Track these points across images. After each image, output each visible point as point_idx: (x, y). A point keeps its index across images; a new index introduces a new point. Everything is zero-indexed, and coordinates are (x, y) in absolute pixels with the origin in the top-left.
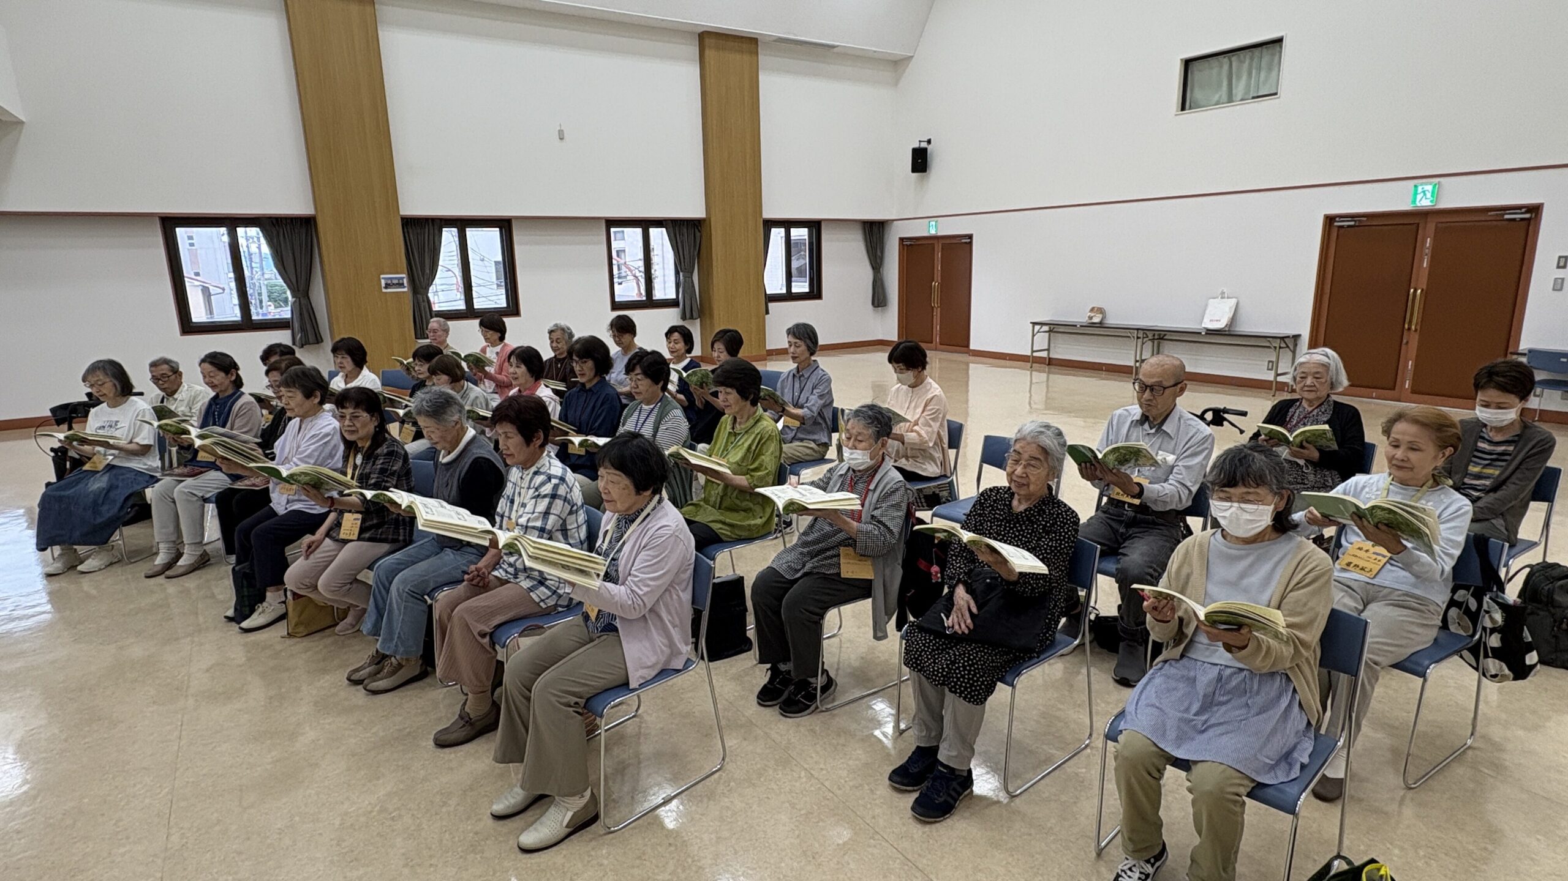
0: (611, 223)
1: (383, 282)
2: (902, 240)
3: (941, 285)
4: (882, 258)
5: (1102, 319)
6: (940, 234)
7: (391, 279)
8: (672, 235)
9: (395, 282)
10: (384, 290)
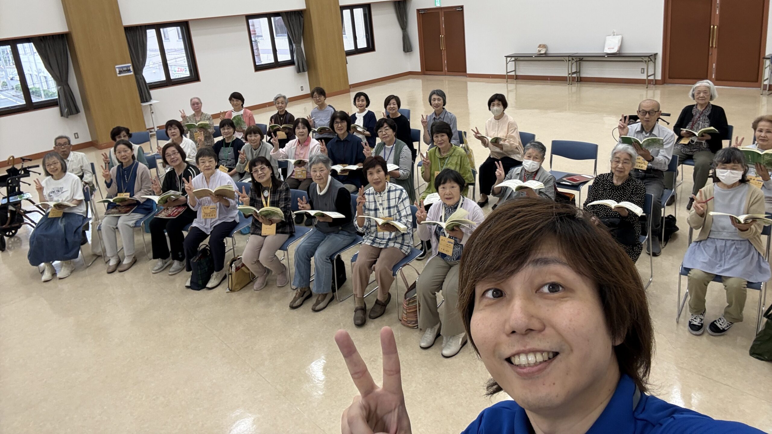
0: (249, 17)
1: (117, 70)
2: (418, 11)
3: (445, 36)
4: (406, 23)
5: (546, 52)
6: (442, 6)
7: (122, 67)
8: (286, 21)
9: (125, 69)
10: (119, 75)
